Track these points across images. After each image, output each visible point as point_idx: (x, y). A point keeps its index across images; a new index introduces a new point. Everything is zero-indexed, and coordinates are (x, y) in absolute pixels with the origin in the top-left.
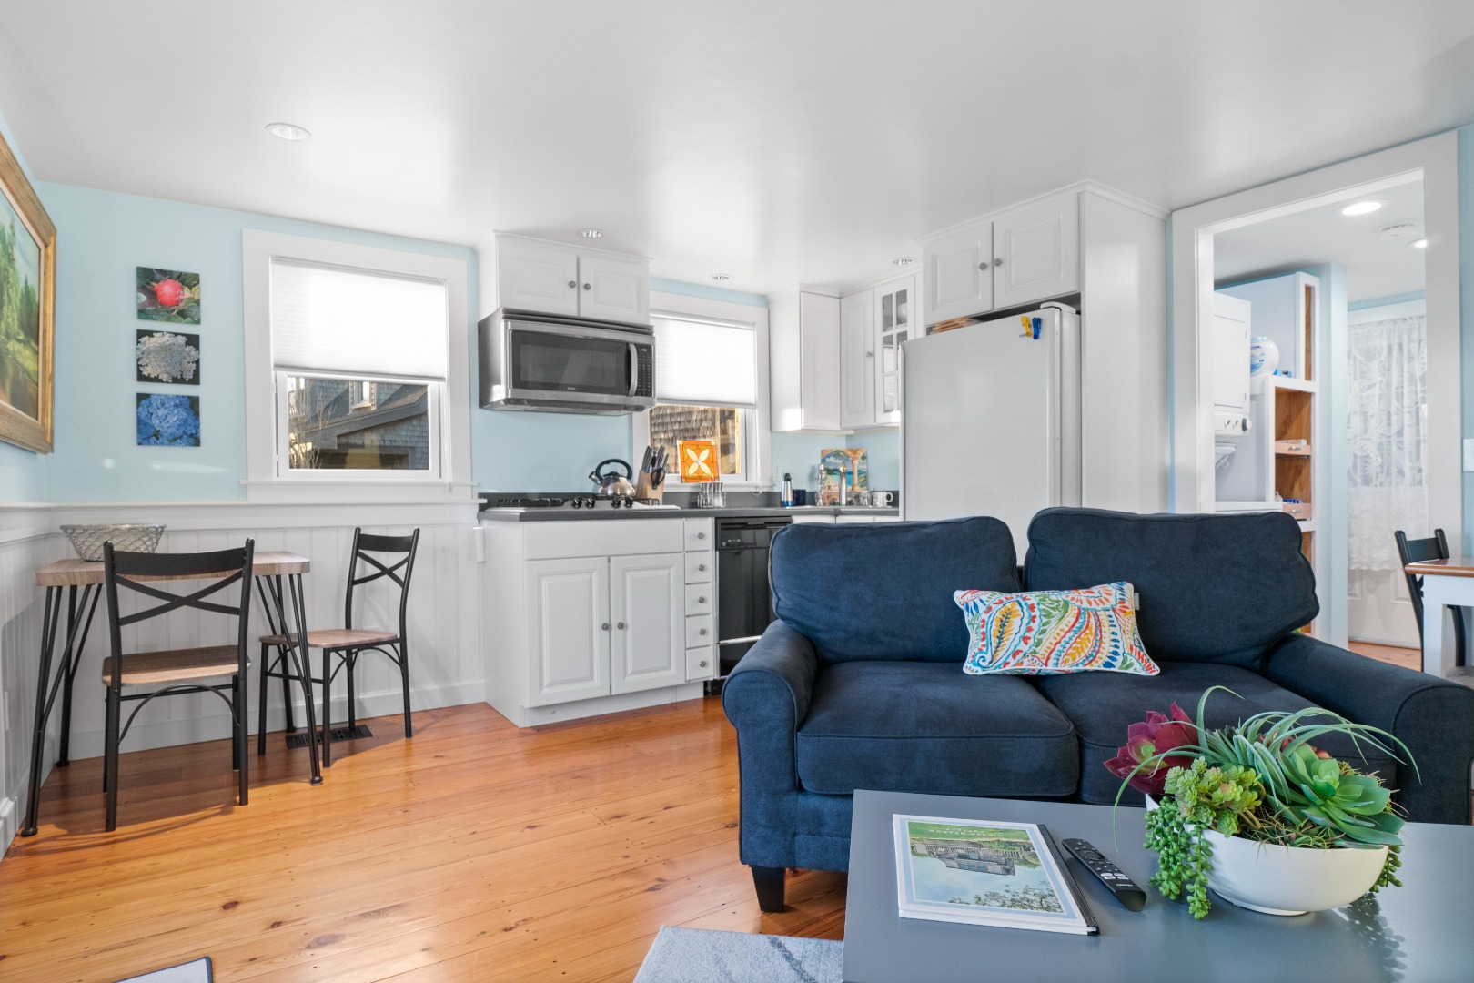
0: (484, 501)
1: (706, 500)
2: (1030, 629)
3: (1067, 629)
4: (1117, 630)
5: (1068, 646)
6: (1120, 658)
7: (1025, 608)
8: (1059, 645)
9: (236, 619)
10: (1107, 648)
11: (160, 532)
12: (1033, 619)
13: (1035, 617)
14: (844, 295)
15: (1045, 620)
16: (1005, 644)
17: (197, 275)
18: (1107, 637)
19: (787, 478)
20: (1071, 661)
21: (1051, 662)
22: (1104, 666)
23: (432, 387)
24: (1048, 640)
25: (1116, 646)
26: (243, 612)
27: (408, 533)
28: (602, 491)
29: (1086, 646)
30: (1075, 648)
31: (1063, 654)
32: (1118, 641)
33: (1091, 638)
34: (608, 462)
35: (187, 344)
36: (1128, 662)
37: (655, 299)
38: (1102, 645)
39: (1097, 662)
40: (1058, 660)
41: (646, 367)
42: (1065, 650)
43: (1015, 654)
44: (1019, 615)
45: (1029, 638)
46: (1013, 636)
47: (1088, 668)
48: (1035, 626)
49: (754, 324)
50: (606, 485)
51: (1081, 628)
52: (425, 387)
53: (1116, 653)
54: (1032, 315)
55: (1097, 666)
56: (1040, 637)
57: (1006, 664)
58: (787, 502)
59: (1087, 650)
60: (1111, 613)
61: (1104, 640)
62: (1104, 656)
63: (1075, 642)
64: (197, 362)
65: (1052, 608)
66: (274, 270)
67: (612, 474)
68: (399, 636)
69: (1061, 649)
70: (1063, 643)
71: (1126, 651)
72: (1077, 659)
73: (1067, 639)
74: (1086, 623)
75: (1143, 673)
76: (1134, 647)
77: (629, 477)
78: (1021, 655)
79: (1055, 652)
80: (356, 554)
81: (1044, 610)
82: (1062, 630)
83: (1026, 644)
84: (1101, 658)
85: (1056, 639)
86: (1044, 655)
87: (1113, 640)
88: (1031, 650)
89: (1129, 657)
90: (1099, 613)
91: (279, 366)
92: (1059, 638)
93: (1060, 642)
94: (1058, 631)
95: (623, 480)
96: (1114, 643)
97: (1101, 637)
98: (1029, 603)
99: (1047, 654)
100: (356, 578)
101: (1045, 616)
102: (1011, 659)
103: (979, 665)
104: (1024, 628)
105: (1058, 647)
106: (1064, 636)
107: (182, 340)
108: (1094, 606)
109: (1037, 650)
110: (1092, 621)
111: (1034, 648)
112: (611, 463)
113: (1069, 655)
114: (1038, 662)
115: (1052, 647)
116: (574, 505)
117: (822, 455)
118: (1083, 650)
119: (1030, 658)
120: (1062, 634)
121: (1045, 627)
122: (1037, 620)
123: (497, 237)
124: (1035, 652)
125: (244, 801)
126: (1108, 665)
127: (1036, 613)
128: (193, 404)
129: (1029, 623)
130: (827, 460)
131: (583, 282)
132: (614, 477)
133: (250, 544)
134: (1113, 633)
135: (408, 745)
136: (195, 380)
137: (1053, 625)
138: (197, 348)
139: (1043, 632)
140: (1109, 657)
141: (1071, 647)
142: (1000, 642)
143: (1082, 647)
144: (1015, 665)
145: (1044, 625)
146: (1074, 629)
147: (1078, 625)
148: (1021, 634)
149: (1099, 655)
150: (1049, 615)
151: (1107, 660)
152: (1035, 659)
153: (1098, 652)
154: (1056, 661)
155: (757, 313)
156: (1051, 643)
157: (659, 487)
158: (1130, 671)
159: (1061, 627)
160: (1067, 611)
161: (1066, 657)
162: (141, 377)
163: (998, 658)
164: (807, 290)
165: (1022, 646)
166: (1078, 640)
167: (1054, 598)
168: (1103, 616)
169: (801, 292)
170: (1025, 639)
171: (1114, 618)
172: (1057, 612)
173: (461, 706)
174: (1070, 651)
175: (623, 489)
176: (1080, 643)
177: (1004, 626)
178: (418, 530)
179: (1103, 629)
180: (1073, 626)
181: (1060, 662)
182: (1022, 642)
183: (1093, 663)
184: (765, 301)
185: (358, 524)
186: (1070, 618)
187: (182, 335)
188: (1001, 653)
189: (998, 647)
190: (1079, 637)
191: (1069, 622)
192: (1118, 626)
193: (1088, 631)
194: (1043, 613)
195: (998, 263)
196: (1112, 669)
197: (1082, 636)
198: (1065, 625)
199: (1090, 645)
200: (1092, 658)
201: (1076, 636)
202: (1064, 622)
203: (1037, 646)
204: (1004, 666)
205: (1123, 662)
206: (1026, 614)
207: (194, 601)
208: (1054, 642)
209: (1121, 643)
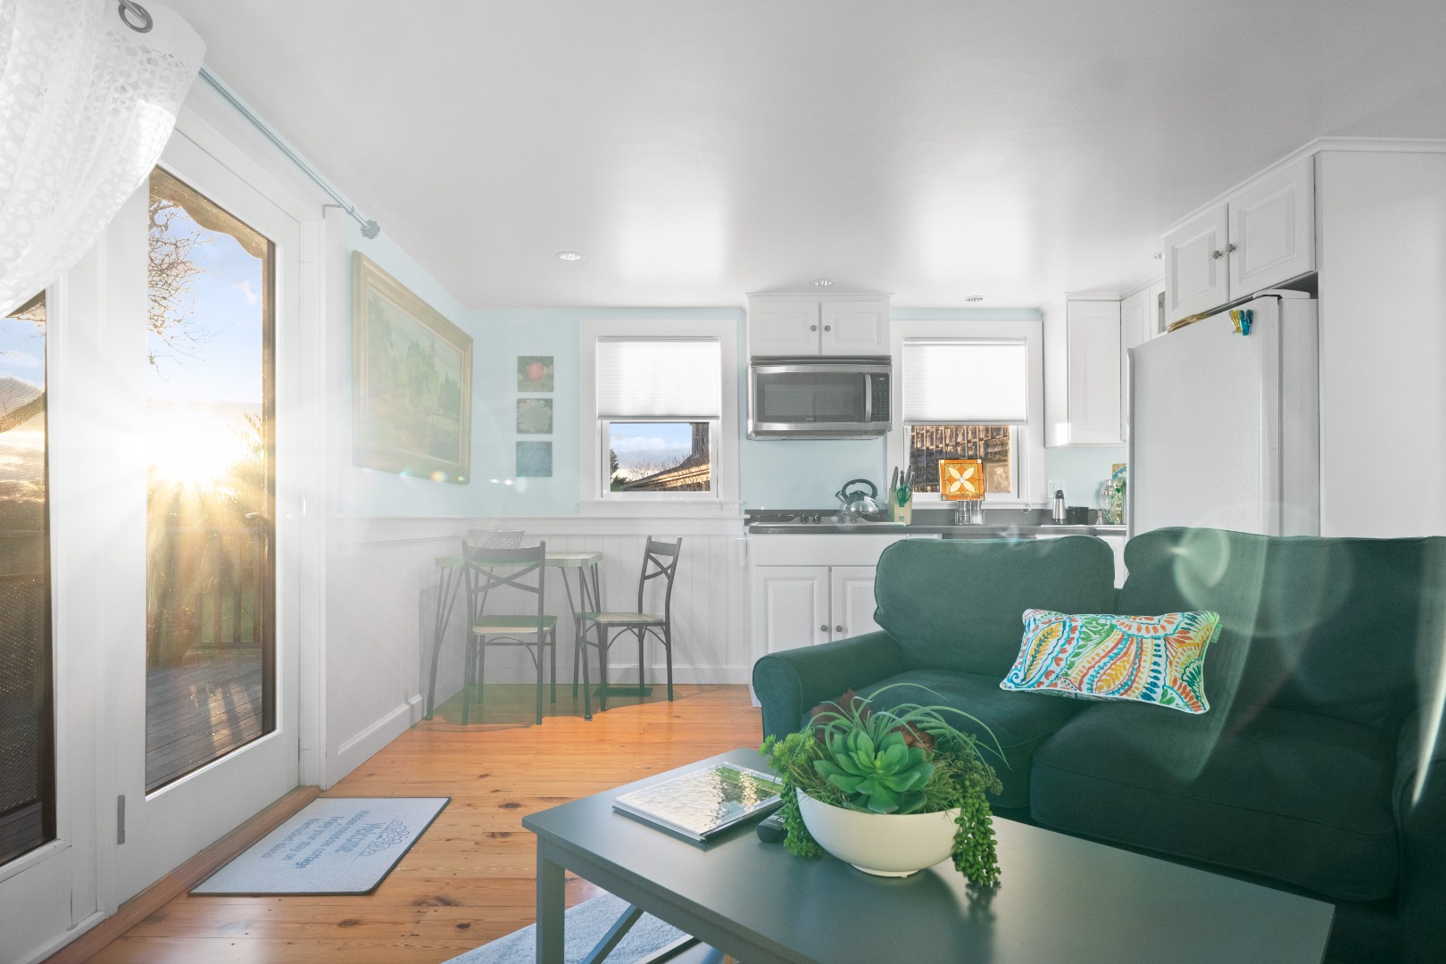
0: (748, 516)
1: (963, 518)
2: (1063, 651)
3: (1103, 654)
4: (1162, 661)
5: (1102, 672)
6: (1159, 691)
7: (1067, 628)
8: (1092, 670)
9: (536, 596)
10: (1144, 678)
11: (522, 534)
12: (1069, 641)
13: (1073, 639)
14: (1123, 297)
15: (1081, 643)
16: (1038, 664)
17: (552, 358)
18: (1147, 666)
19: (1059, 495)
20: (1105, 689)
21: (1085, 686)
22: (1142, 697)
23: (712, 423)
24: (1082, 663)
25: (1156, 678)
26: (540, 591)
27: (674, 541)
28: (847, 508)
29: (1121, 674)
30: (1108, 675)
31: (1096, 680)
32: (1160, 672)
33: (1128, 666)
34: (853, 482)
35: (545, 406)
36: (1168, 697)
37: (897, 330)
38: (1139, 674)
39: (1134, 692)
40: (1092, 685)
41: (883, 394)
42: (1099, 675)
43: (1048, 674)
44: (1058, 636)
45: (1062, 660)
46: (1046, 656)
47: (1125, 697)
48: (1070, 648)
49: (1026, 338)
50: (850, 503)
51: (1117, 654)
52: (708, 423)
53: (1155, 685)
54: (1245, 307)
55: (1133, 696)
56: (1074, 659)
57: (1040, 683)
58: (1059, 520)
59: (1122, 678)
60: (1161, 642)
61: (1141, 669)
62: (1140, 687)
63: (1110, 668)
64: (551, 418)
65: (1092, 631)
66: (599, 346)
67: (856, 493)
68: (664, 621)
69: (1094, 674)
70: (1096, 668)
71: (1167, 684)
72: (1112, 687)
73: (1101, 664)
74: (1125, 650)
75: (1187, 710)
76: (1179, 681)
77: (874, 495)
78: (1054, 676)
79: (1088, 676)
80: (648, 556)
81: (1084, 632)
82: (1098, 655)
83: (1058, 665)
84: (1137, 689)
85: (1090, 663)
86: (1076, 678)
87: (1153, 671)
88: (1063, 672)
89: (1170, 691)
90: (1144, 641)
91: (602, 417)
92: (1093, 663)
93: (1093, 667)
94: (1093, 655)
95: (868, 499)
96: (1153, 674)
97: (1140, 665)
98: (1074, 624)
99: (1080, 678)
100: (648, 573)
101: (1083, 639)
102: (1043, 679)
103: (1012, 681)
104: (1058, 648)
105: (1092, 672)
106: (1099, 661)
107: (542, 403)
108: (1143, 633)
109: (1069, 672)
110: (1133, 648)
111: (1065, 669)
112: (857, 484)
113: (1103, 681)
114: (1071, 685)
115: (1085, 671)
116: (814, 520)
117: (1114, 471)
118: (1117, 677)
119: (1063, 680)
120: (1097, 659)
121: (1080, 650)
122: (1074, 642)
123: (749, 297)
124: (1067, 674)
125: (539, 722)
126: (1145, 696)
127: (1076, 635)
128: (548, 445)
129: (1064, 645)
130: (1120, 475)
131: (824, 325)
132: (859, 496)
133: (543, 544)
134: (1155, 663)
135: (670, 706)
136: (550, 431)
137: (1089, 649)
138: (551, 408)
139: (1077, 655)
140: (1146, 688)
141: (1104, 674)
142: (1033, 661)
143: (1116, 674)
144: (1049, 686)
145: (1079, 648)
146: (1111, 654)
147: (1115, 651)
148: (1054, 654)
149: (1135, 685)
150: (1088, 638)
151: (1144, 690)
152: (1068, 682)
153: (1133, 681)
154: (1089, 686)
155: (1032, 328)
156: (1084, 667)
157: (907, 505)
158: (1172, 706)
159: (1097, 651)
160: (1108, 636)
161: (1100, 683)
162: (519, 431)
163: (1032, 676)
164: (1072, 299)
165: (1054, 667)
166: (1113, 666)
167: (1102, 621)
168: (1149, 645)
169: (1068, 301)
170: (1057, 660)
171: (1162, 648)
172: (1098, 636)
173: (728, 685)
174: (1104, 677)
175: (865, 507)
176: (1115, 670)
177: (1041, 645)
178: (681, 539)
179: (1144, 658)
180: (1110, 652)
181: (1094, 687)
182: (1054, 663)
183: (1129, 692)
184: (1039, 314)
185: (649, 534)
186: (1110, 643)
187: (543, 400)
188: (1034, 672)
189: (1031, 665)
190: (1114, 663)
191: (1107, 647)
192: (1164, 656)
193: (1125, 658)
194: (1082, 636)
195: (1232, 248)
196: (1153, 702)
197: (1118, 663)
198: (1101, 650)
199: (1125, 673)
200: (1128, 687)
201: (1112, 662)
202: (1102, 646)
203: (1069, 669)
204: (1039, 686)
205: (1164, 695)
206: (1066, 635)
207: (509, 581)
208: (1087, 666)
209: (1163, 674)
